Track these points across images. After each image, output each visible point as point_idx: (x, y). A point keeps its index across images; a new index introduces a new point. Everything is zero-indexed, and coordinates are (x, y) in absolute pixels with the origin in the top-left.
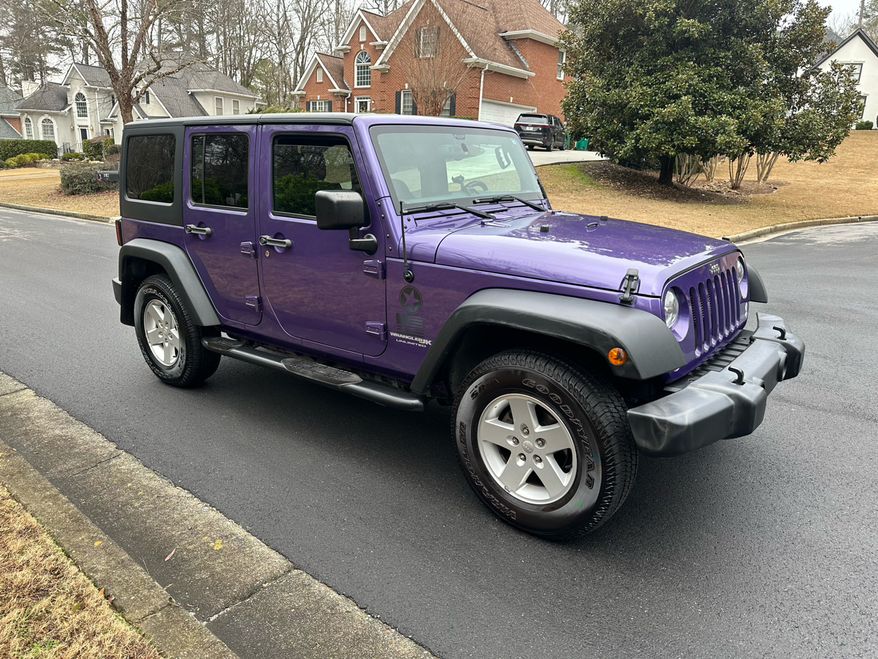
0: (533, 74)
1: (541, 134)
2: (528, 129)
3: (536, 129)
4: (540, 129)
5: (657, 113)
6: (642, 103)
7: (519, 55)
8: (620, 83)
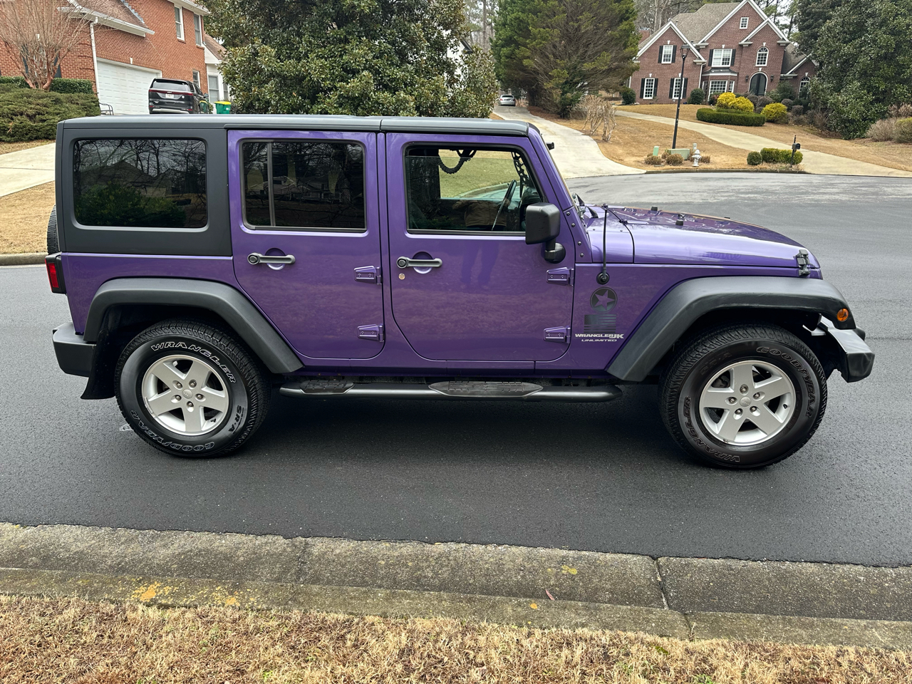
0: (153, 33)
1: (183, 102)
2: (167, 96)
3: (178, 97)
4: (183, 97)
5: (340, 87)
6: (323, 76)
7: (130, 8)
8: (291, 54)
